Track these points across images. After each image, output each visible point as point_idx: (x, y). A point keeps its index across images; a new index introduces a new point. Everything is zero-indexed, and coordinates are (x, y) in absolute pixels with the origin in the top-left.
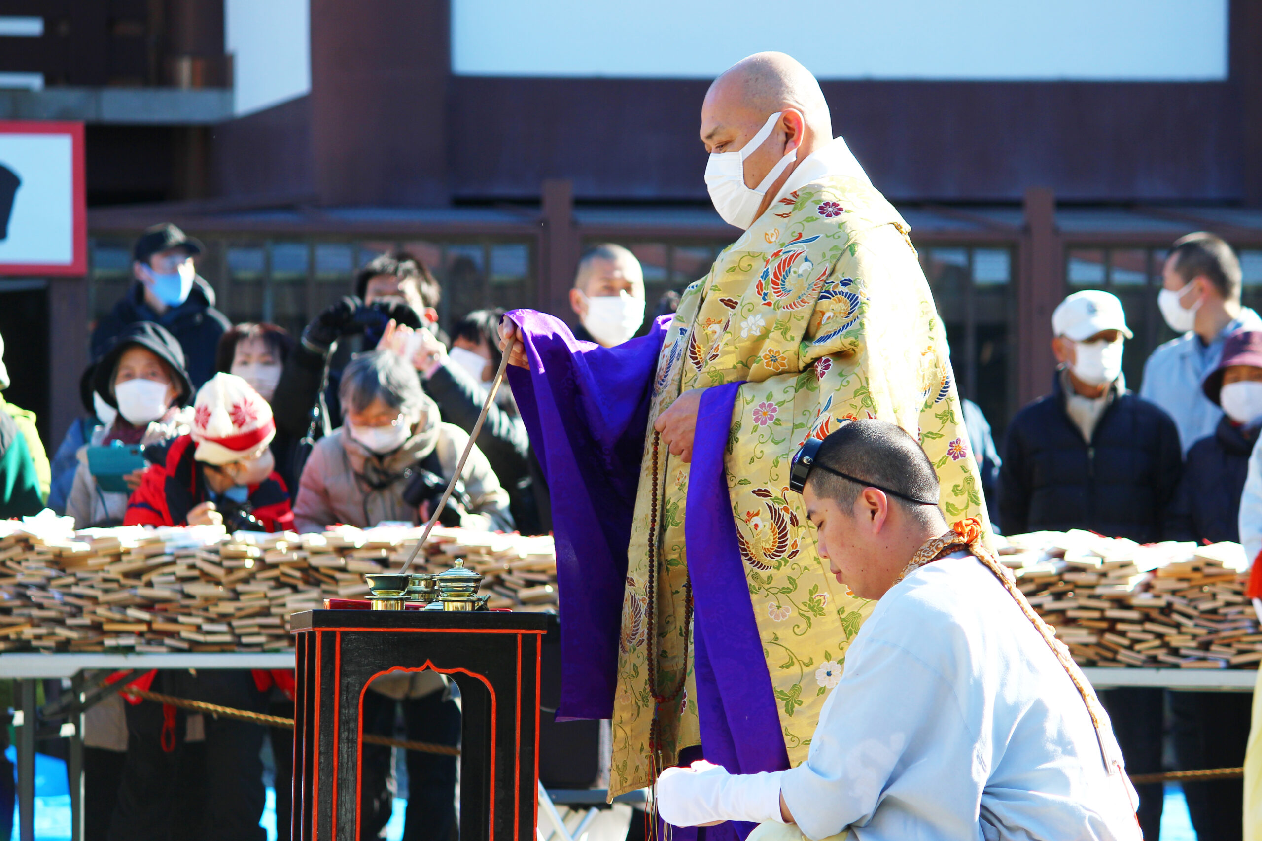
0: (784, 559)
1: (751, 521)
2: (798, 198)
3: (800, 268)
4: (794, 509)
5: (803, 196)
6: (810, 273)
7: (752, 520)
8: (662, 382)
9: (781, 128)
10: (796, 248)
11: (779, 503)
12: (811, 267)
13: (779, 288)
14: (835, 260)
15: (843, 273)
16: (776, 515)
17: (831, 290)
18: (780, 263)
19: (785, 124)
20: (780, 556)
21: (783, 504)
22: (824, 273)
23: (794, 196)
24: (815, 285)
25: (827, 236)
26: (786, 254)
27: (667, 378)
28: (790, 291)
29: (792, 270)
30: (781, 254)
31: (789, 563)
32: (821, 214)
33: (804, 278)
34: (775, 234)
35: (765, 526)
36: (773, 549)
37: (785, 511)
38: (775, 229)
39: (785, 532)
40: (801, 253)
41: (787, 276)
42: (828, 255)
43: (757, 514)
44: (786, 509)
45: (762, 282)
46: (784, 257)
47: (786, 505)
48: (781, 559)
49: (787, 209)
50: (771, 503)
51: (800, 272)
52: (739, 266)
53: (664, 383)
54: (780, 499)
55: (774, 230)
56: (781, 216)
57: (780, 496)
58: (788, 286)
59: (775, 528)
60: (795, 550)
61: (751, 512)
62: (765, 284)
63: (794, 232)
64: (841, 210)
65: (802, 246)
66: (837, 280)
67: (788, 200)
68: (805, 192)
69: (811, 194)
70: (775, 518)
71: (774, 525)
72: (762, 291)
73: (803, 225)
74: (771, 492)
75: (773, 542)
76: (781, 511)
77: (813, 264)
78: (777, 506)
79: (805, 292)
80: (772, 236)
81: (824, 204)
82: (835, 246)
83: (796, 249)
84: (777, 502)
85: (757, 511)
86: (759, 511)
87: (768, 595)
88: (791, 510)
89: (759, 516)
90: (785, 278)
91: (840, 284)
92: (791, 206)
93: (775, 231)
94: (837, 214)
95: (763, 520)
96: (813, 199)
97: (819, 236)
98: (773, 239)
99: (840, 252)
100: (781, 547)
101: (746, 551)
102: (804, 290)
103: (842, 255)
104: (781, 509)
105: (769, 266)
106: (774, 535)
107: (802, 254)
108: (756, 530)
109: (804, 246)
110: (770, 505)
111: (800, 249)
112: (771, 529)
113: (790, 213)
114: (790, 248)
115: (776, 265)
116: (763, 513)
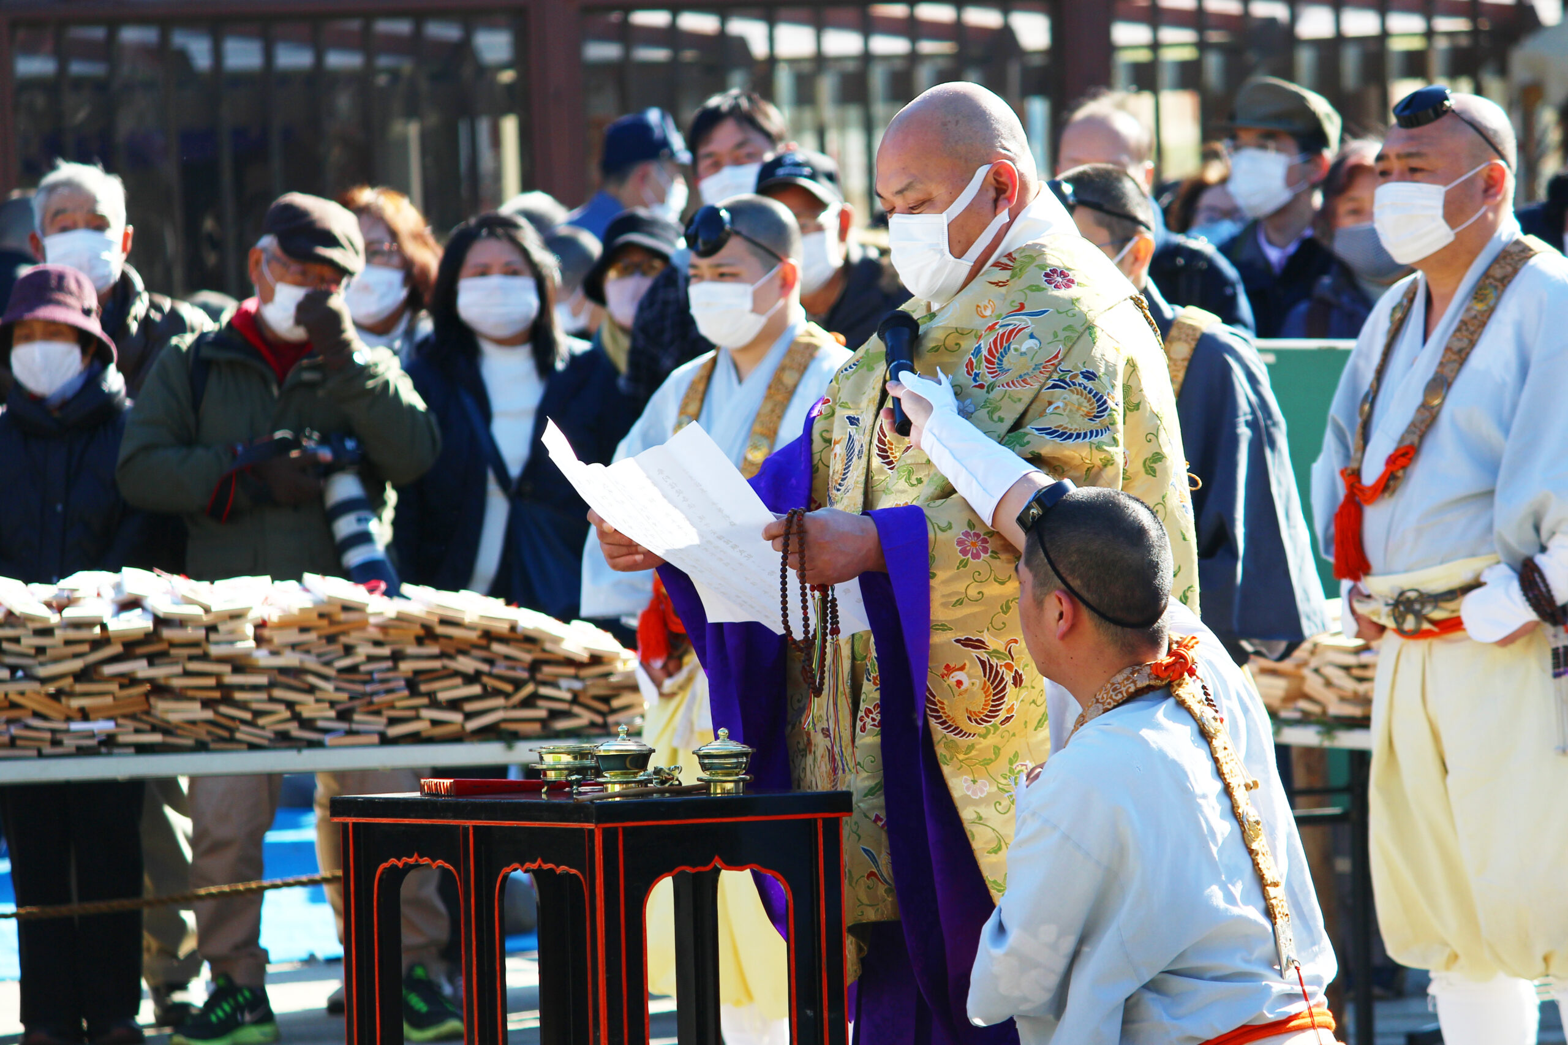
0: (994, 726)
1: (950, 677)
2: (1016, 262)
3: (1024, 345)
4: (1021, 666)
5: (1022, 259)
6: (1037, 352)
7: (952, 675)
8: (839, 487)
9: (991, 184)
10: (1017, 321)
11: (998, 658)
12: (1039, 345)
13: (994, 368)
14: (1070, 344)
15: (1085, 363)
16: (991, 672)
17: (1068, 380)
18: (997, 338)
19: (995, 179)
20: (990, 722)
21: (1005, 660)
22: (1056, 357)
23: (1010, 260)
24: (1044, 368)
25: (1059, 313)
26: (1003, 328)
27: (846, 481)
28: (1009, 370)
29: (1012, 347)
30: (997, 327)
31: (1000, 730)
32: (1048, 283)
33: (1029, 356)
34: (989, 306)
35: (973, 684)
36: (982, 713)
37: (1006, 668)
38: (990, 300)
39: (1002, 694)
40: (1024, 328)
41: (1006, 354)
42: (1062, 335)
43: (962, 668)
44: (1009, 667)
45: (973, 360)
46: (1001, 331)
47: (1011, 662)
48: (990, 726)
49: (1004, 275)
50: (985, 657)
51: (1023, 349)
52: (944, 344)
53: (843, 488)
54: (1003, 654)
55: (987, 301)
56: (997, 284)
57: (1002, 650)
58: (1006, 364)
59: (989, 687)
60: (1009, 716)
61: (952, 666)
62: (977, 363)
63: (1013, 301)
64: (1073, 282)
65: (1025, 320)
66: (1076, 369)
67: (1002, 264)
68: (1023, 254)
69: (1032, 258)
70: (990, 676)
71: (988, 684)
72: (972, 370)
73: (1025, 293)
74: (986, 644)
75: (984, 705)
76: (1001, 668)
77: (1040, 343)
78: (994, 662)
79: (1030, 372)
80: (985, 309)
81: (1050, 270)
82: (1070, 326)
83: (1018, 323)
84: (995, 656)
85: (962, 664)
86: (965, 664)
87: (962, 766)
88: (1015, 668)
89: (965, 671)
90: (1003, 357)
91: (1081, 376)
92: (1009, 272)
93: (989, 303)
94: (1068, 286)
95: (970, 677)
96: (1034, 264)
97: (1047, 311)
98: (988, 313)
99: (1077, 335)
100: (994, 712)
101: (938, 712)
102: (1028, 369)
103: (1079, 338)
104: (1001, 666)
105: (982, 342)
106: (986, 696)
107: (1025, 330)
108: (959, 688)
109: (1028, 320)
110: (982, 659)
111: (1023, 323)
112: (983, 689)
113: (1008, 281)
114: (1008, 321)
115: (991, 340)
116: (970, 668)
